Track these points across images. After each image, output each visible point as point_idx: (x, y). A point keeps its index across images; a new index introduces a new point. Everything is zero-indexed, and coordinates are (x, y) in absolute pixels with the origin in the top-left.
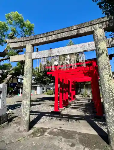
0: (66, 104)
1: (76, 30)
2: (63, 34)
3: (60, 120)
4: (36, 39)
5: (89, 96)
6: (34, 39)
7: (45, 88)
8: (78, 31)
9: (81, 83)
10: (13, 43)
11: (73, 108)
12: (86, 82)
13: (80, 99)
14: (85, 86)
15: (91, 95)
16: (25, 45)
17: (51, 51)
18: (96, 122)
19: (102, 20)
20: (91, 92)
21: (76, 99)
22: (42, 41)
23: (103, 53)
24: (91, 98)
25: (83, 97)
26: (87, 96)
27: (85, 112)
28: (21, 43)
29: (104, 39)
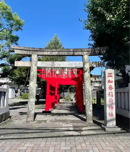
0: (53, 106)
1: (72, 52)
2: (64, 52)
3: (53, 116)
4: (41, 51)
5: (72, 100)
6: (40, 51)
7: (19, 90)
8: (74, 53)
9: (65, 87)
10: (18, 50)
11: (59, 109)
12: (70, 86)
13: (64, 103)
14: (68, 89)
15: (74, 99)
16: (31, 54)
17: (54, 63)
18: (80, 115)
19: (88, 50)
20: (74, 96)
21: (60, 103)
22: (47, 54)
23: (87, 71)
24: (74, 101)
25: (67, 101)
26: (70, 100)
27: (71, 111)
28: (27, 51)
29: (88, 62)
